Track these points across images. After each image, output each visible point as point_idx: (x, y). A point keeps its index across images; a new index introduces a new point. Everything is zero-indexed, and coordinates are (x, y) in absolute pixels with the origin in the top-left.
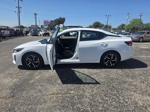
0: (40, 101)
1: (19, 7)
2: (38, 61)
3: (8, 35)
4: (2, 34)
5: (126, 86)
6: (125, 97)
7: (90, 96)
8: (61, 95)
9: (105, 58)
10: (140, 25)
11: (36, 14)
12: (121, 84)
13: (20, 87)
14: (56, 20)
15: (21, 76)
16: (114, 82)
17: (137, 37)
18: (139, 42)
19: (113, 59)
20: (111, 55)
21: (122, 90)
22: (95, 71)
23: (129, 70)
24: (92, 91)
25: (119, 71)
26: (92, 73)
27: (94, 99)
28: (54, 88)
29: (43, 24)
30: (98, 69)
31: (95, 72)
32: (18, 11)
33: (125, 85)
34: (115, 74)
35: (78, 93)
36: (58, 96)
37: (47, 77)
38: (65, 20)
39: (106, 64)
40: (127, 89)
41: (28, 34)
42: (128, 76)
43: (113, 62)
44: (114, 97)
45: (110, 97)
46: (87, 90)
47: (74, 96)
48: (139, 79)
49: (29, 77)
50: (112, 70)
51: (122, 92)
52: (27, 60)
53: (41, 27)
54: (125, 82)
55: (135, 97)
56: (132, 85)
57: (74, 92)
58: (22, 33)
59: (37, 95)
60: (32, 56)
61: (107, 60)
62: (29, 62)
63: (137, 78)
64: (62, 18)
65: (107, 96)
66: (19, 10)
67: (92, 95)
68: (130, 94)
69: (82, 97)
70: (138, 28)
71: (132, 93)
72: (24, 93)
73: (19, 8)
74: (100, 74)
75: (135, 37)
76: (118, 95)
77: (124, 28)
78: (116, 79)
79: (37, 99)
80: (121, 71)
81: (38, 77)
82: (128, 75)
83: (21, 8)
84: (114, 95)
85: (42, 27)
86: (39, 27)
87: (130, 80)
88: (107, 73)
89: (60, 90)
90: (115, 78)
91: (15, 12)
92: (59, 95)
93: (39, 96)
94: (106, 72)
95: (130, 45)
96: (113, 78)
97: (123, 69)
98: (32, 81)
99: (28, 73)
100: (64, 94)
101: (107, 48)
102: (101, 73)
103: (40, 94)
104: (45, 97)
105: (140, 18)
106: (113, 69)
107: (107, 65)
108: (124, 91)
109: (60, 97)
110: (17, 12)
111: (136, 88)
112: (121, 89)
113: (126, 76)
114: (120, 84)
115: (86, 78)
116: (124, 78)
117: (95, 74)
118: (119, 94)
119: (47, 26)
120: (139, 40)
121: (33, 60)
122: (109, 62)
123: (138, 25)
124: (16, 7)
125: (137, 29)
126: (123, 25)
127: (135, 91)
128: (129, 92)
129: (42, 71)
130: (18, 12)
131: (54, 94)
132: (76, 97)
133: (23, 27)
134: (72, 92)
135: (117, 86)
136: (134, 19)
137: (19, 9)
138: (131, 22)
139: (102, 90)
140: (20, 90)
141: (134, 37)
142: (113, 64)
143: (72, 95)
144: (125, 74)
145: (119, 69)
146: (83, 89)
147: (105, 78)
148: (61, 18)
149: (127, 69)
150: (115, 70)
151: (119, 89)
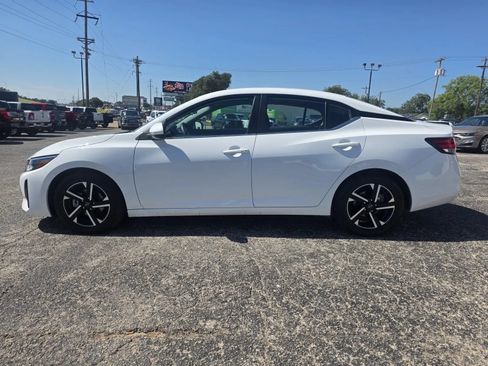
0: (74, 358)
1: (86, 39)
2: (106, 202)
3: (46, 124)
4: (27, 120)
5: (430, 307)
6: (426, 354)
7: (280, 344)
8: (162, 335)
9: (350, 200)
10: (481, 99)
11: (137, 62)
12: (408, 298)
13: (19, 295)
14: (201, 80)
15: (37, 253)
16: (381, 292)
17: (471, 135)
18: (478, 150)
19: (380, 204)
20: (372, 186)
21: (414, 323)
22: (311, 244)
23: (445, 245)
24: (288, 325)
25: (405, 249)
26: (300, 255)
27: (294, 359)
28: (143, 307)
29: (161, 94)
30: (325, 241)
31: (311, 251)
32: (83, 51)
33: (427, 304)
34: (388, 258)
35: (230, 330)
36: (153, 339)
37: (128, 264)
38: (229, 82)
39: (355, 219)
40: (433, 320)
41: (110, 125)
42: (437, 268)
43: (380, 216)
44: (380, 354)
45: (361, 351)
46: (271, 318)
47: (212, 342)
48: (484, 284)
49: (63, 258)
50: (376, 245)
51: (411, 335)
52: (65, 198)
53: (155, 104)
54: (427, 294)
55: (467, 359)
56: (454, 307)
57: (216, 326)
58: (93, 121)
59: (71, 332)
60: (85, 184)
61: (358, 204)
62: (74, 204)
63: (475, 280)
64: (221, 73)
65: (350, 350)
66: (86, 49)
67: (288, 343)
68: (446, 345)
69: (245, 350)
70: (474, 107)
71: (456, 340)
72: (26, 319)
73: (87, 41)
74: (327, 257)
75: (466, 135)
76: (394, 347)
77: (426, 109)
78: (389, 280)
79: (64, 350)
80: (409, 249)
81: (95, 262)
82: (439, 266)
83: (93, 41)
84: (378, 346)
85: (158, 103)
86: (148, 102)
87: (447, 285)
88: (356, 253)
89: (165, 315)
90: (387, 273)
91: (74, 52)
92: (153, 336)
93: (77, 336)
94: (351, 249)
95: (447, 150)
96: (377, 274)
97: (421, 243)
98: (71, 275)
99: (66, 244)
100: (176, 332)
101: (358, 160)
102: (331, 255)
103: (82, 328)
104: (100, 343)
105: (480, 76)
106: (380, 242)
107: (357, 223)
108: (421, 331)
109: (157, 342)
110: (78, 55)
111: (473, 321)
112: (410, 320)
113: (430, 268)
114: (405, 299)
115: (274, 272)
116: (423, 276)
117: (311, 255)
118: (398, 344)
119: (173, 100)
120: (480, 145)
121: (87, 200)
122: (366, 212)
123: (474, 97)
124: (79, 39)
125: (471, 112)
126: (424, 99)
127: (465, 333)
128: (443, 334)
129: (118, 238)
130: (82, 53)
131: (135, 330)
132: (221, 345)
133: (98, 103)
134: (210, 324)
135: (394, 307)
136: (461, 80)
137: (86, 45)
138: (449, 88)
139: (330, 323)
140: (12, 310)
141: (462, 135)
142: (382, 223)
143: (206, 337)
144: (427, 260)
145: (404, 240)
146: (255, 316)
147: (347, 272)
148: (216, 75)
149: (433, 243)
150: (388, 244)
151: (400, 319)
